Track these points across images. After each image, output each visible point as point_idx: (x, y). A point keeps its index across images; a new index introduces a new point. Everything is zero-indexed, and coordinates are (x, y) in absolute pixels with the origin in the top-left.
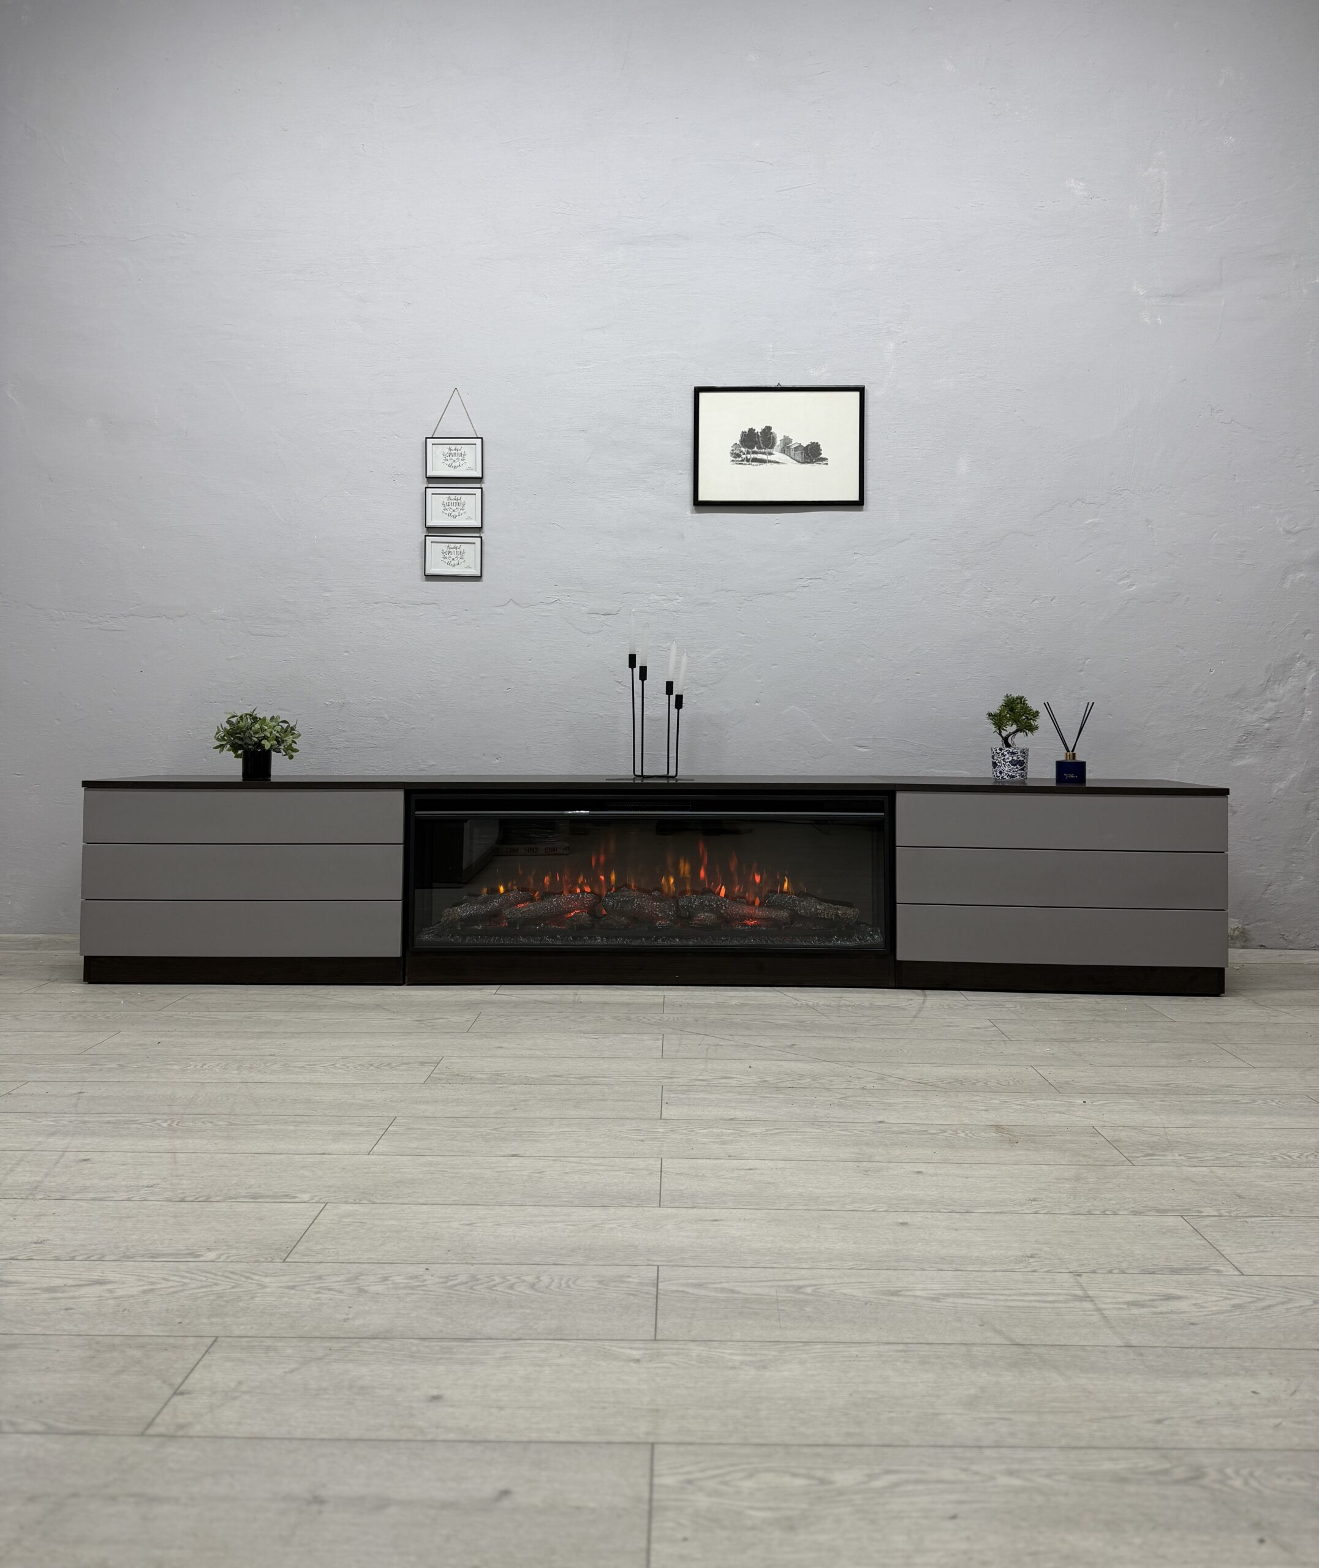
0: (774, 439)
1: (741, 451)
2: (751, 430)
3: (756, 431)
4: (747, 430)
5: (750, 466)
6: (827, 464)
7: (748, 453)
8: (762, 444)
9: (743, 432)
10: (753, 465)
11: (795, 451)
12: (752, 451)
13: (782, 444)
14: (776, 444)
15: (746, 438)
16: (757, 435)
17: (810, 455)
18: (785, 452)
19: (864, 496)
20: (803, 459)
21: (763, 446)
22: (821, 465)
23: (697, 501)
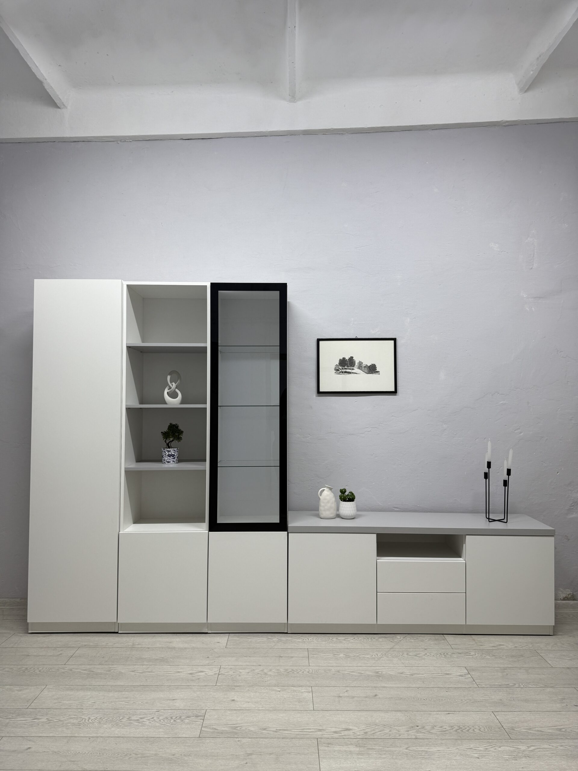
1: (339, 368)
2: (344, 358)
6: (379, 374)
9: (340, 359)
10: (345, 375)
11: (365, 368)
12: (344, 368)
13: (358, 365)
14: (355, 365)
15: (341, 362)
16: (346, 361)
17: (371, 370)
18: (360, 368)
19: (397, 389)
20: (368, 372)
21: (350, 366)
22: (376, 374)
23: (319, 391)
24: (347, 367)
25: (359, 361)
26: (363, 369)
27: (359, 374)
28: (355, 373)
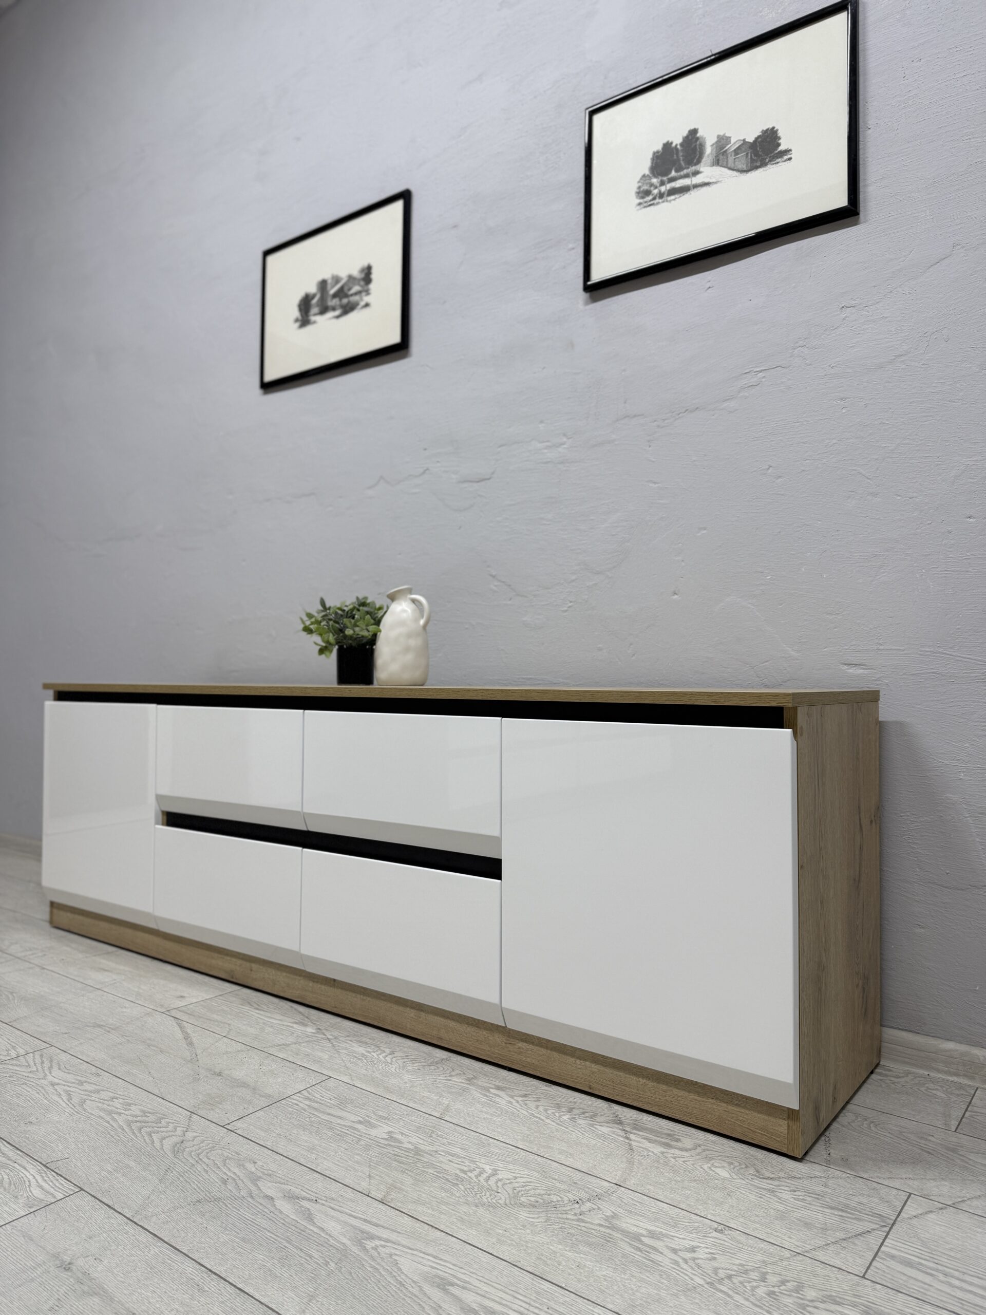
0: (702, 146)
1: (652, 185)
2: (667, 146)
3: (674, 145)
4: (659, 147)
5: (665, 204)
6: (790, 159)
7: (662, 183)
8: (683, 163)
9: (654, 153)
10: (670, 201)
11: (735, 156)
12: (668, 179)
13: (715, 150)
14: (705, 153)
15: (658, 161)
16: (675, 151)
17: (760, 153)
18: (720, 161)
19: (860, 196)
20: (749, 164)
21: (685, 165)
22: (779, 164)
23: (589, 283)
24: (676, 171)
25: (718, 136)
26: (731, 159)
27: (718, 182)
28: (702, 182)
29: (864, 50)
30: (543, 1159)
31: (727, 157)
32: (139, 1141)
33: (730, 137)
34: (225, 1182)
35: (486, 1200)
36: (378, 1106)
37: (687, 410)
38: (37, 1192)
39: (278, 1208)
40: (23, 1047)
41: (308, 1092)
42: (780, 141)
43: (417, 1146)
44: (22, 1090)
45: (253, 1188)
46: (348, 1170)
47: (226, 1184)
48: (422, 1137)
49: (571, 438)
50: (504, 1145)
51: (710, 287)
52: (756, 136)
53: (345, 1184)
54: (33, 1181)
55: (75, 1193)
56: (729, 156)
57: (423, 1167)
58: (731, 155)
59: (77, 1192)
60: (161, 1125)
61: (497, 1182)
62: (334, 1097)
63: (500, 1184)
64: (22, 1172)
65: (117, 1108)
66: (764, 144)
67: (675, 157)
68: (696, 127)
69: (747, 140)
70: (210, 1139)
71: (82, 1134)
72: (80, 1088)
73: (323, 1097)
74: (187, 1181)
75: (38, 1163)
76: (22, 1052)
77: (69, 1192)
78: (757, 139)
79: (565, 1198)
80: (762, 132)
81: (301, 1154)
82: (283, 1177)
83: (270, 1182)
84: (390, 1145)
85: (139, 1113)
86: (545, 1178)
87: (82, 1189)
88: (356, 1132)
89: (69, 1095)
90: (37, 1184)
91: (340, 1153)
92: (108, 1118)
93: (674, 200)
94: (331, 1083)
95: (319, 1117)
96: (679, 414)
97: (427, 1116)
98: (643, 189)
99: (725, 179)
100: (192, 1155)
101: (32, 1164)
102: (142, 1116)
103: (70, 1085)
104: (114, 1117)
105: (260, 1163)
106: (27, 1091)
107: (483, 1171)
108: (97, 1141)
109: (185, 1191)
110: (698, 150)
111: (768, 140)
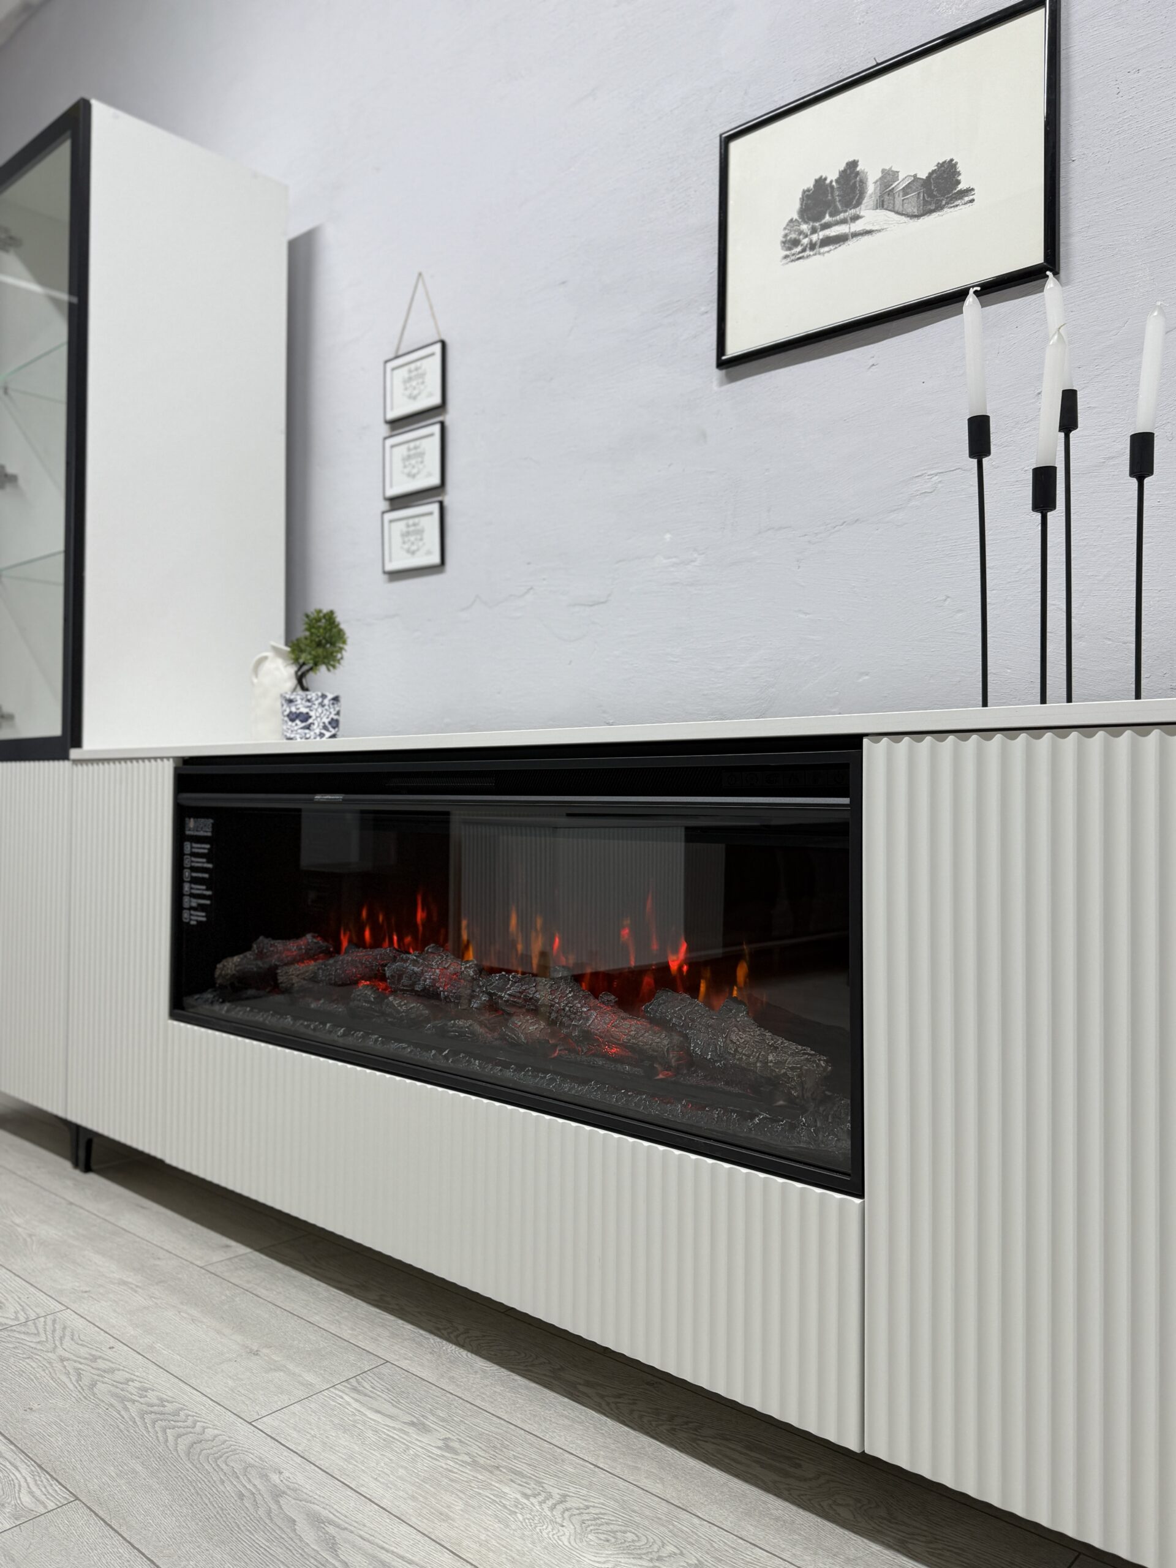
0: (863, 183)
1: (801, 233)
2: (820, 182)
3: (828, 181)
4: (810, 184)
5: (818, 256)
6: (972, 201)
7: (814, 231)
8: (838, 204)
9: (804, 192)
10: (823, 254)
11: (905, 194)
12: (821, 225)
13: (879, 188)
14: (866, 193)
15: (809, 202)
16: (829, 189)
17: (935, 193)
18: (885, 203)
19: (1061, 250)
20: (921, 207)
21: (842, 207)
22: (958, 208)
23: (724, 358)
24: (831, 215)
25: (883, 171)
26: (898, 200)
27: (883, 229)
28: (863, 230)
29: (1068, 58)
30: (627, 1484)
31: (894, 198)
32: (151, 1439)
33: (898, 172)
34: (241, 1496)
35: (546, 1536)
36: (437, 1403)
37: (845, 522)
38: (26, 1499)
39: (299, 1533)
40: (35, 1309)
41: (357, 1381)
42: (959, 178)
43: (476, 1459)
44: (27, 1366)
45: (274, 1507)
46: (389, 1487)
47: (242, 1500)
48: (484, 1448)
49: (703, 554)
50: (581, 1462)
51: (873, 365)
52: (930, 171)
53: (382, 1505)
54: (23, 1484)
55: (69, 1503)
56: (897, 196)
57: (479, 1488)
58: (899, 195)
59: (71, 1502)
60: (179, 1419)
61: (564, 1512)
62: (387, 1389)
63: (567, 1514)
64: (13, 1474)
65: (132, 1394)
66: (940, 181)
67: (830, 198)
68: (856, 159)
69: (918, 176)
70: (233, 1440)
71: (87, 1426)
72: (93, 1365)
73: (373, 1388)
74: (198, 1494)
75: (33, 1463)
76: (33, 1316)
77: (62, 1501)
78: (931, 174)
79: (643, 1538)
80: (937, 166)
81: (337, 1464)
82: (311, 1494)
83: (294, 1499)
84: (443, 1456)
85: (157, 1402)
86: (624, 1508)
87: (77, 1499)
88: (405, 1437)
89: (79, 1374)
90: (29, 1490)
91: (383, 1465)
92: (119, 1407)
93: (828, 252)
94: (385, 1370)
95: (365, 1415)
96: (835, 527)
97: (495, 1419)
98: (791, 238)
99: (892, 226)
100: (210, 1458)
101: (26, 1463)
102: (159, 1406)
103: (82, 1361)
104: (126, 1405)
105: (286, 1474)
106: (32, 1367)
107: (550, 1496)
108: (102, 1436)
109: (195, 1507)
110: (858, 188)
111: (945, 176)
